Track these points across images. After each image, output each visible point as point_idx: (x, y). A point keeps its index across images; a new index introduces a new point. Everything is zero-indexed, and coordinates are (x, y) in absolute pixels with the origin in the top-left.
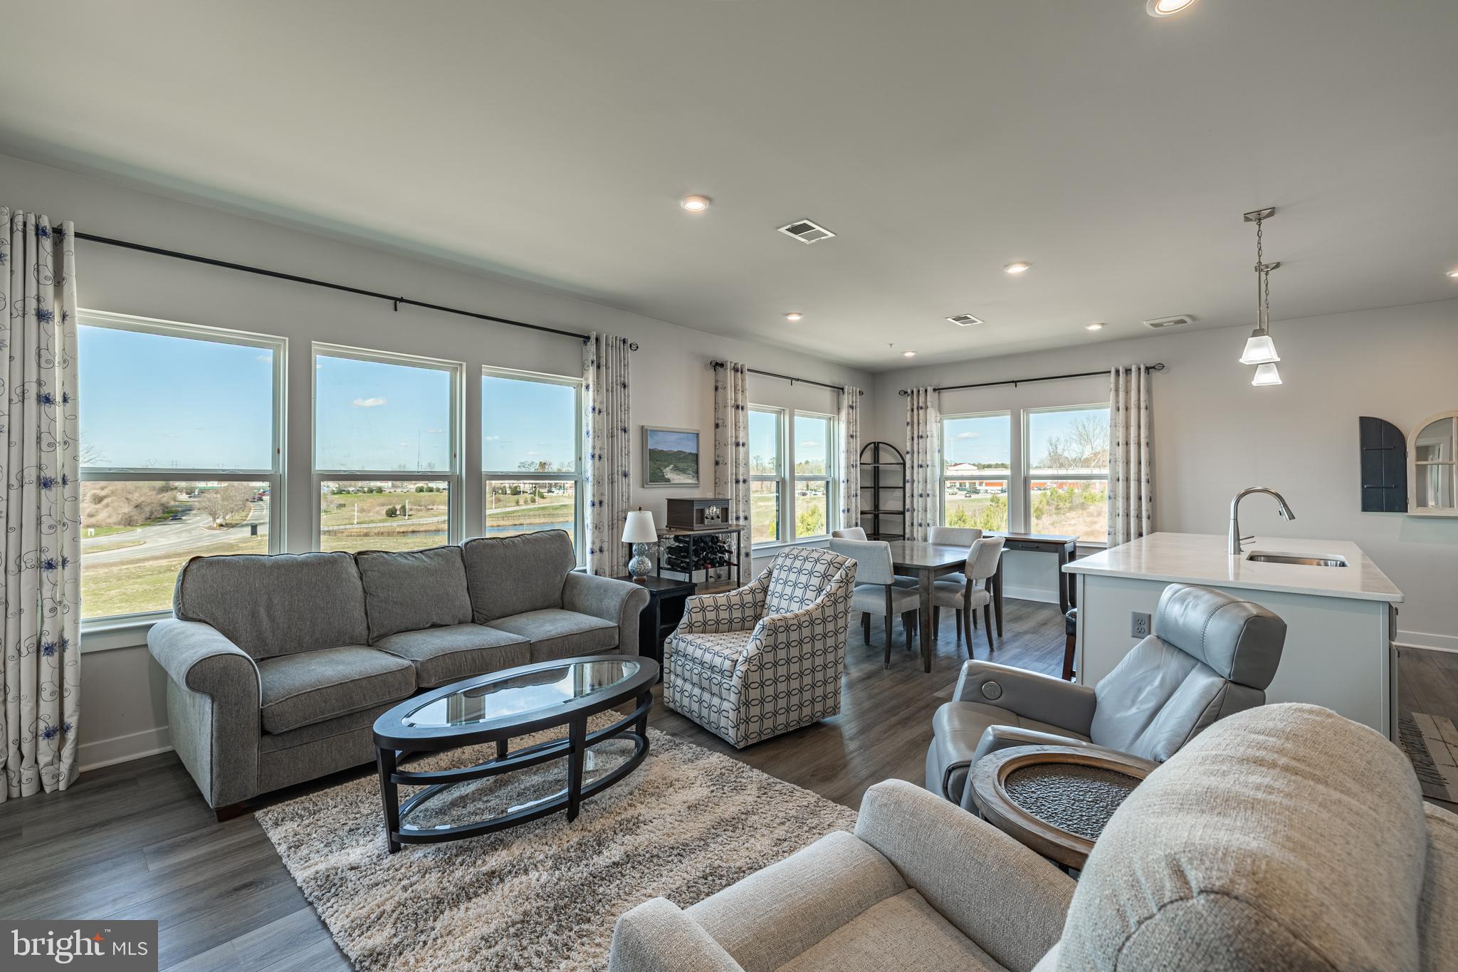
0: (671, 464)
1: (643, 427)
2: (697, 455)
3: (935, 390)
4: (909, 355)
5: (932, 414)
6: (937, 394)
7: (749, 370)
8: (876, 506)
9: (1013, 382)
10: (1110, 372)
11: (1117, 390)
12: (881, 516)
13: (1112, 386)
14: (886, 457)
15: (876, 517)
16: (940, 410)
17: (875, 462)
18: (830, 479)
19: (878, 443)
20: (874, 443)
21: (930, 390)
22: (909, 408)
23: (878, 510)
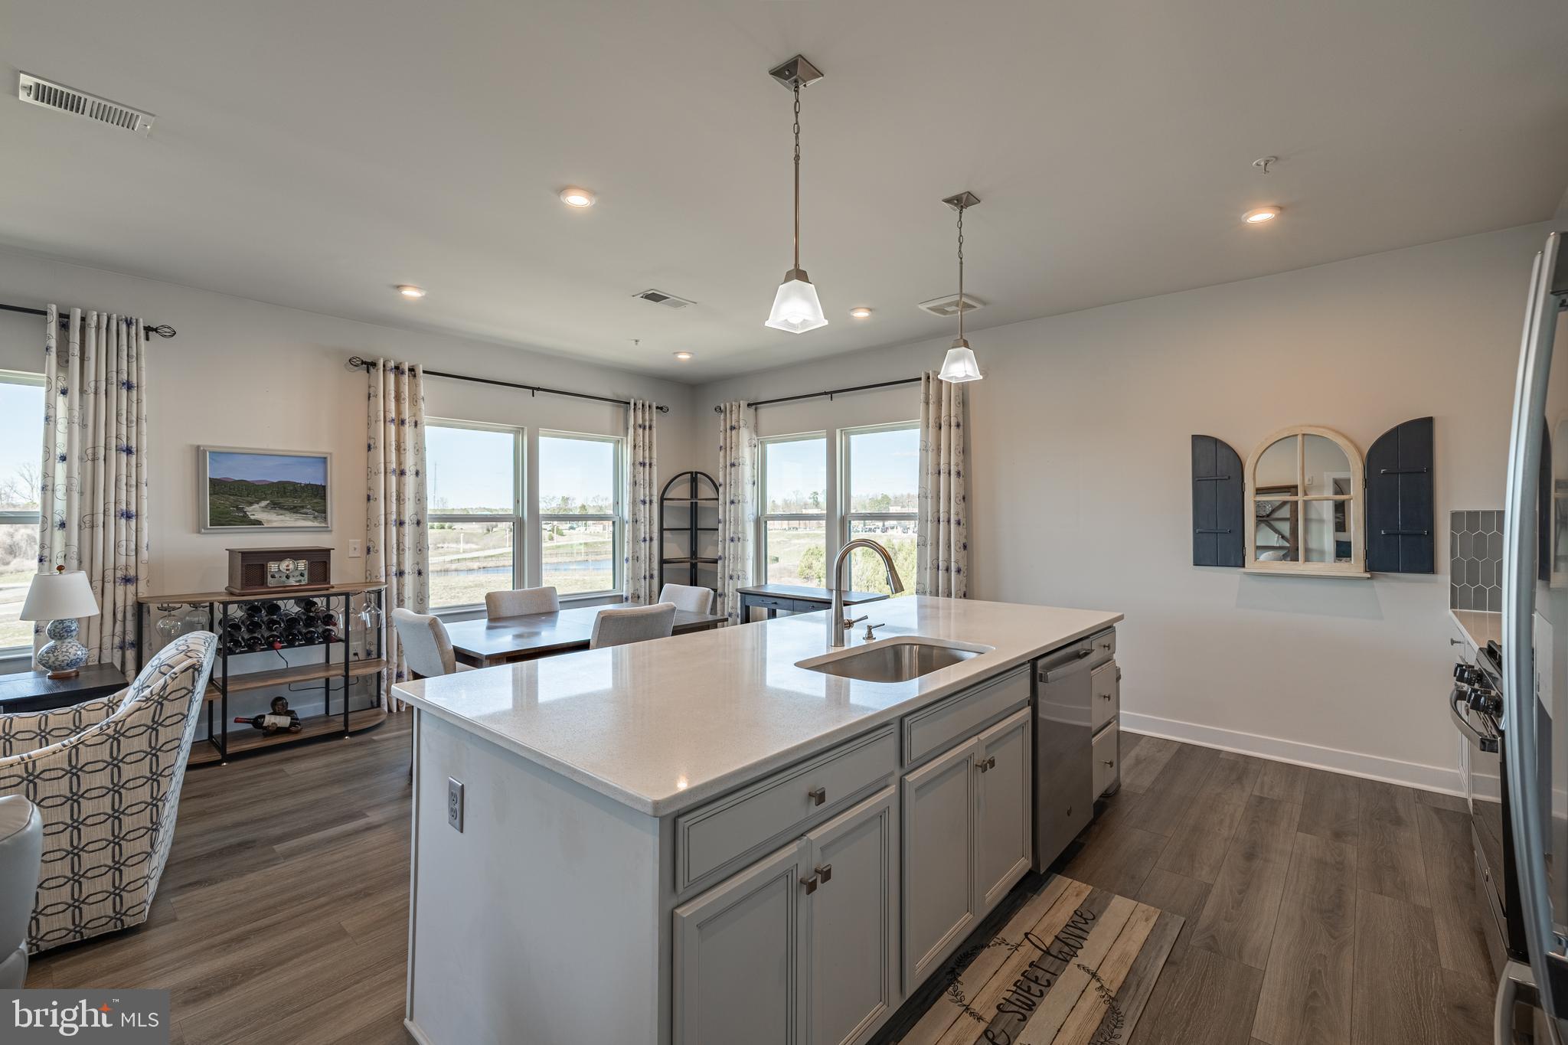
0: (265, 499)
1: (198, 447)
2: (324, 488)
3: (749, 405)
4: (684, 357)
5: (745, 435)
6: (752, 410)
7: (424, 372)
8: (694, 553)
9: (826, 393)
10: (920, 379)
11: (927, 403)
12: (700, 565)
13: (922, 396)
14: (705, 490)
15: (694, 566)
16: (756, 430)
17: (692, 497)
18: (617, 520)
19: (696, 473)
20: (691, 473)
21: (743, 404)
22: (722, 428)
23: (696, 558)
